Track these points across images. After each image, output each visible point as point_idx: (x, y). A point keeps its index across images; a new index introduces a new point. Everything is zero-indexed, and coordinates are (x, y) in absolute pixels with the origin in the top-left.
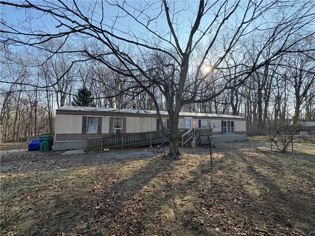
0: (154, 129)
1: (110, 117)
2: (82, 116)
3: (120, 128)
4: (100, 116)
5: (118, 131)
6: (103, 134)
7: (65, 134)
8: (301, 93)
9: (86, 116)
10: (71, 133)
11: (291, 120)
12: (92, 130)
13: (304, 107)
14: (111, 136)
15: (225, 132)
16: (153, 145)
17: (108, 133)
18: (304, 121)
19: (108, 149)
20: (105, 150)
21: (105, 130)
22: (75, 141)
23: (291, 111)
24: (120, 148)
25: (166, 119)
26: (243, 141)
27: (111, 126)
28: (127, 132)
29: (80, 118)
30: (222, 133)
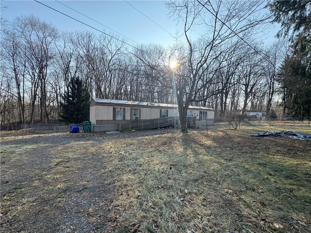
0: (159, 117)
1: (131, 108)
2: (113, 107)
3: (137, 116)
4: (124, 107)
5: (136, 118)
6: (126, 120)
7: (102, 120)
8: (249, 90)
9: (115, 107)
10: (106, 119)
11: (241, 111)
12: (119, 118)
13: (250, 100)
14: (132, 121)
15: (202, 119)
16: (160, 128)
17: (130, 119)
18: (249, 111)
19: (135, 130)
20: (132, 131)
21: (128, 118)
22: (108, 125)
23: (242, 104)
24: (141, 130)
25: (165, 110)
26: (212, 125)
27: (131, 115)
28: (141, 119)
29: (111, 108)
30: (200, 120)
